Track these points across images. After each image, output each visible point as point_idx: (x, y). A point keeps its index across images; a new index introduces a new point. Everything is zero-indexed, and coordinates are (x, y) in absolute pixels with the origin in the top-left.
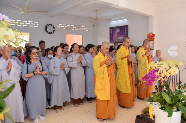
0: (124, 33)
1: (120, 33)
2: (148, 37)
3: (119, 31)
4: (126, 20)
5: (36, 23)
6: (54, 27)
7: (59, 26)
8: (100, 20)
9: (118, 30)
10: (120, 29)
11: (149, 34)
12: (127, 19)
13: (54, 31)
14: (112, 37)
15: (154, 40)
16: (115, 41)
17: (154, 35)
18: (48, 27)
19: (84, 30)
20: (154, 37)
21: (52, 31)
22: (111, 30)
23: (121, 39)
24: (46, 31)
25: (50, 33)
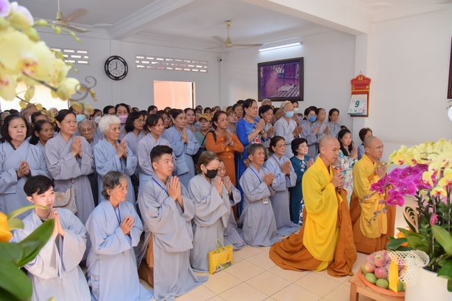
0: (294, 75)
1: (282, 76)
2: (352, 84)
3: (280, 72)
4: (299, 44)
5: (83, 55)
7: (138, 62)
8: (236, 45)
9: (279, 70)
10: (285, 68)
11: (356, 79)
12: (302, 43)
13: (125, 74)
14: (264, 86)
15: (368, 93)
16: (272, 95)
17: (369, 80)
18: (111, 63)
19: (197, 70)
20: (368, 84)
21: (122, 74)
22: (262, 68)
23: (286, 92)
24: (108, 73)
25: (117, 79)
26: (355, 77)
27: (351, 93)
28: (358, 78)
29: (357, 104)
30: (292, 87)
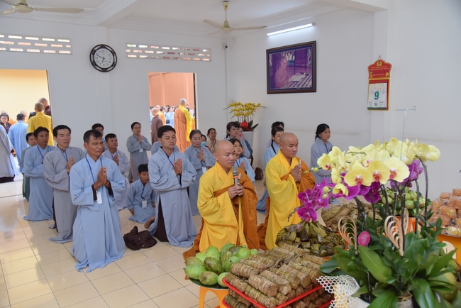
0: (306, 63)
1: (293, 64)
2: (370, 71)
3: (290, 59)
4: (311, 25)
5: (64, 44)
6: (113, 53)
7: (129, 51)
8: (235, 29)
9: (289, 57)
10: (295, 54)
11: (375, 65)
12: (314, 24)
13: (114, 65)
14: (274, 76)
15: (387, 82)
16: (282, 86)
17: (389, 66)
18: (97, 52)
19: (199, 59)
20: (388, 71)
21: (110, 65)
22: (270, 55)
23: (297, 82)
24: (94, 64)
25: (104, 70)
26: (373, 63)
27: (368, 82)
28: (376, 63)
29: (377, 95)
30: (304, 76)
